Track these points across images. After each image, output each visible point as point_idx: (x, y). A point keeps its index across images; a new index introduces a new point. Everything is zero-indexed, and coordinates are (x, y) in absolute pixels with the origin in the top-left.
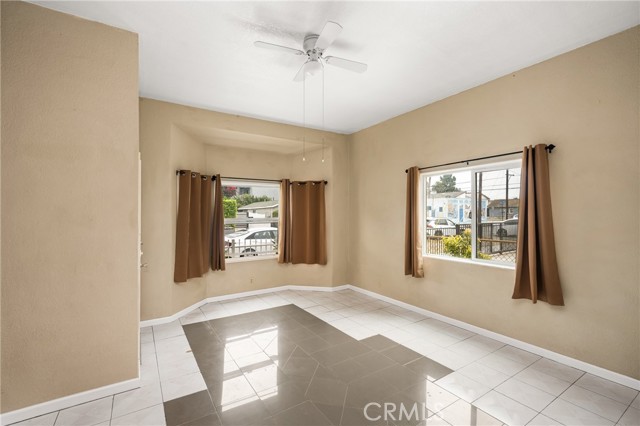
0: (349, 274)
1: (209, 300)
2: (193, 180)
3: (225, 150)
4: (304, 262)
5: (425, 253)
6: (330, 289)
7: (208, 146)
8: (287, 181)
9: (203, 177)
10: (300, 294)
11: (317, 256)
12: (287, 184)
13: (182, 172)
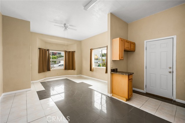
0: (80, 72)
1: (47, 78)
2: (42, 50)
3: (50, 43)
4: (70, 70)
5: (93, 66)
6: (76, 76)
7: (46, 42)
8: (66, 51)
9: (45, 50)
10: (69, 77)
11: (73, 68)
12: (66, 52)
13: (40, 48)
